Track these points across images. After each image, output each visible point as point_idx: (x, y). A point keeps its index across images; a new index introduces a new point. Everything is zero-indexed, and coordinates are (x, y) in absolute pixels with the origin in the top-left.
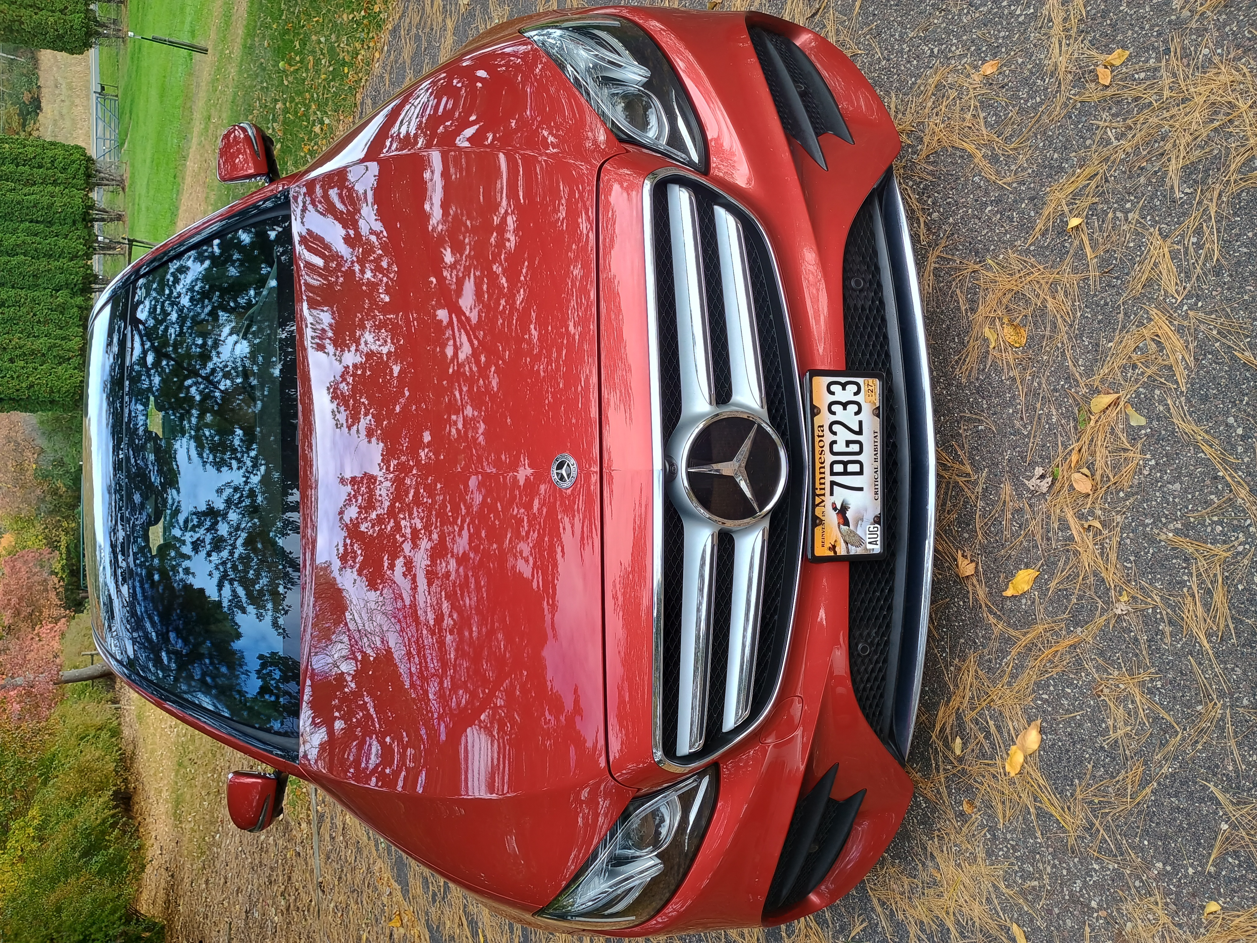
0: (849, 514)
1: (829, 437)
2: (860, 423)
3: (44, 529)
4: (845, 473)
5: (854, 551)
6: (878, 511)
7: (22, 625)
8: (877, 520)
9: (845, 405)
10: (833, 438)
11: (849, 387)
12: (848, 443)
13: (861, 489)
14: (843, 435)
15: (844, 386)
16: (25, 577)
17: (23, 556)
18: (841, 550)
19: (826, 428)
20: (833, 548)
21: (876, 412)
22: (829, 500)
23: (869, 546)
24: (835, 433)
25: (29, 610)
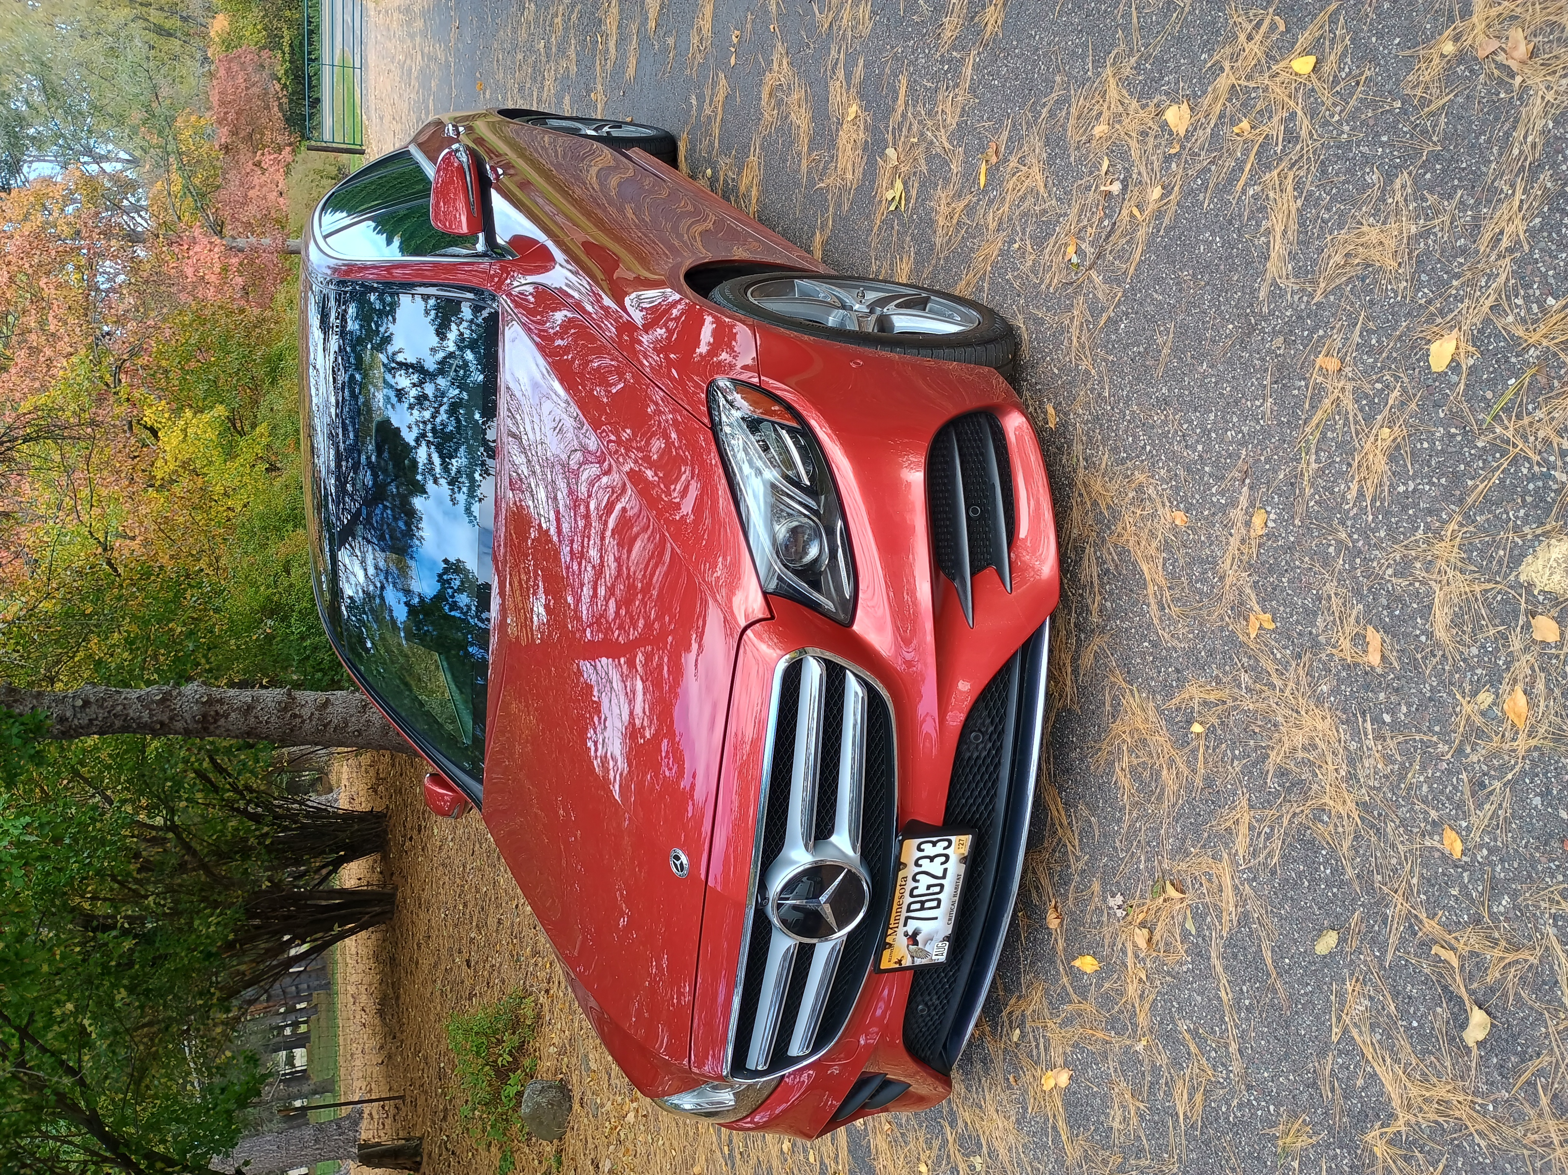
0: (918, 938)
1: (911, 884)
2: (945, 870)
3: (263, 17)
4: (922, 908)
5: (918, 962)
6: (949, 930)
7: (241, 146)
8: (947, 938)
9: (932, 859)
10: (915, 884)
11: (939, 844)
12: (929, 887)
13: (936, 918)
14: (925, 880)
15: (934, 844)
16: (243, 85)
17: (239, 57)
18: (907, 962)
19: (910, 879)
20: (900, 962)
21: (964, 860)
22: (901, 930)
23: (934, 957)
24: (918, 881)
25: (249, 129)
